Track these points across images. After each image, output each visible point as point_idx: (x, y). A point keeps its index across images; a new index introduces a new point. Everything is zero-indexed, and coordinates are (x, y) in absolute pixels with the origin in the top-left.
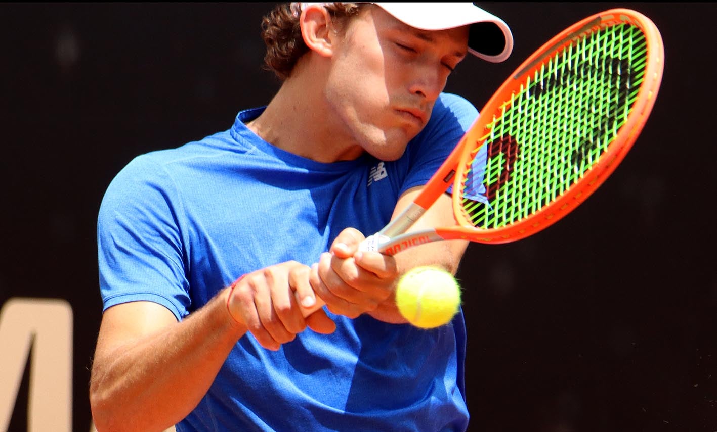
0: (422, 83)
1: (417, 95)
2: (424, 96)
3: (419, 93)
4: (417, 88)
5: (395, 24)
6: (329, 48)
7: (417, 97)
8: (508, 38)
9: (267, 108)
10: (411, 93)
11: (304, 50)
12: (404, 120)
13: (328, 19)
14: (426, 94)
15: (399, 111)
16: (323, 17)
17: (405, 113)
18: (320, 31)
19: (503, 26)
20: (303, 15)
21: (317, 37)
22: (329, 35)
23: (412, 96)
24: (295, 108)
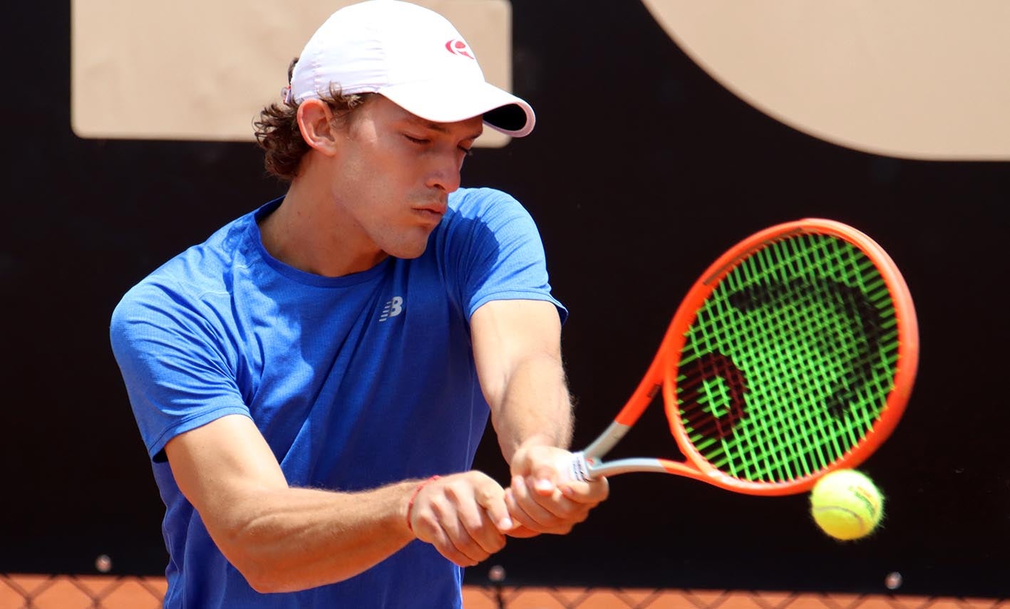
0: (439, 175)
1: (436, 188)
2: (443, 188)
3: (437, 186)
4: (433, 181)
5: (402, 116)
6: (333, 146)
7: (434, 191)
8: (530, 116)
9: (286, 197)
10: (429, 187)
11: (305, 148)
12: (421, 220)
13: (328, 114)
14: (444, 187)
15: (418, 209)
16: (322, 111)
17: (424, 212)
18: (321, 127)
19: (523, 105)
20: (300, 111)
21: (317, 135)
22: (332, 132)
23: (430, 191)
24: (299, 213)
